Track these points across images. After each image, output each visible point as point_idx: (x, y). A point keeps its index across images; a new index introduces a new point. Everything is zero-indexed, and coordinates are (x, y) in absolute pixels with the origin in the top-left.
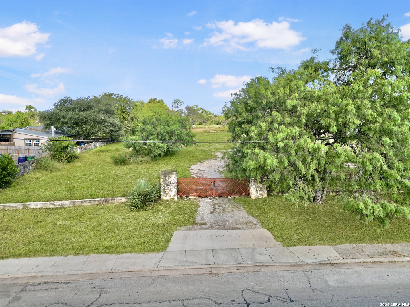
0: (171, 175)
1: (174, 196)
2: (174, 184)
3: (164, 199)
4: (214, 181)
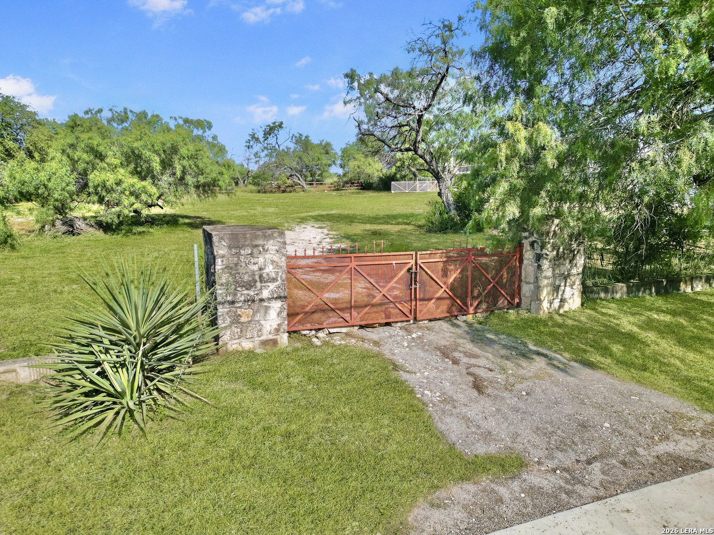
0: (260, 242)
1: (277, 330)
2: (274, 280)
3: (234, 346)
4: (413, 262)
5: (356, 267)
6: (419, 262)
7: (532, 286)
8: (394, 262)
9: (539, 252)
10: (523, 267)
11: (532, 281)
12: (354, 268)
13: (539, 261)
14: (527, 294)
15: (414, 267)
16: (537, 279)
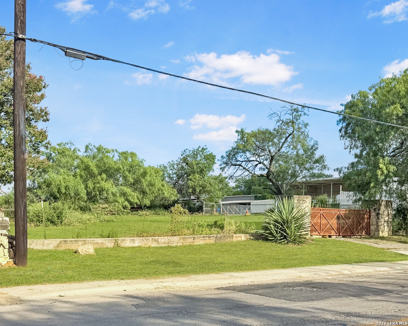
4: (339, 213)
5: (323, 213)
6: (341, 213)
7: (375, 226)
8: (333, 212)
9: (378, 212)
10: (371, 219)
11: (375, 224)
12: (322, 214)
13: (378, 216)
14: (373, 230)
15: (339, 215)
16: (377, 223)
